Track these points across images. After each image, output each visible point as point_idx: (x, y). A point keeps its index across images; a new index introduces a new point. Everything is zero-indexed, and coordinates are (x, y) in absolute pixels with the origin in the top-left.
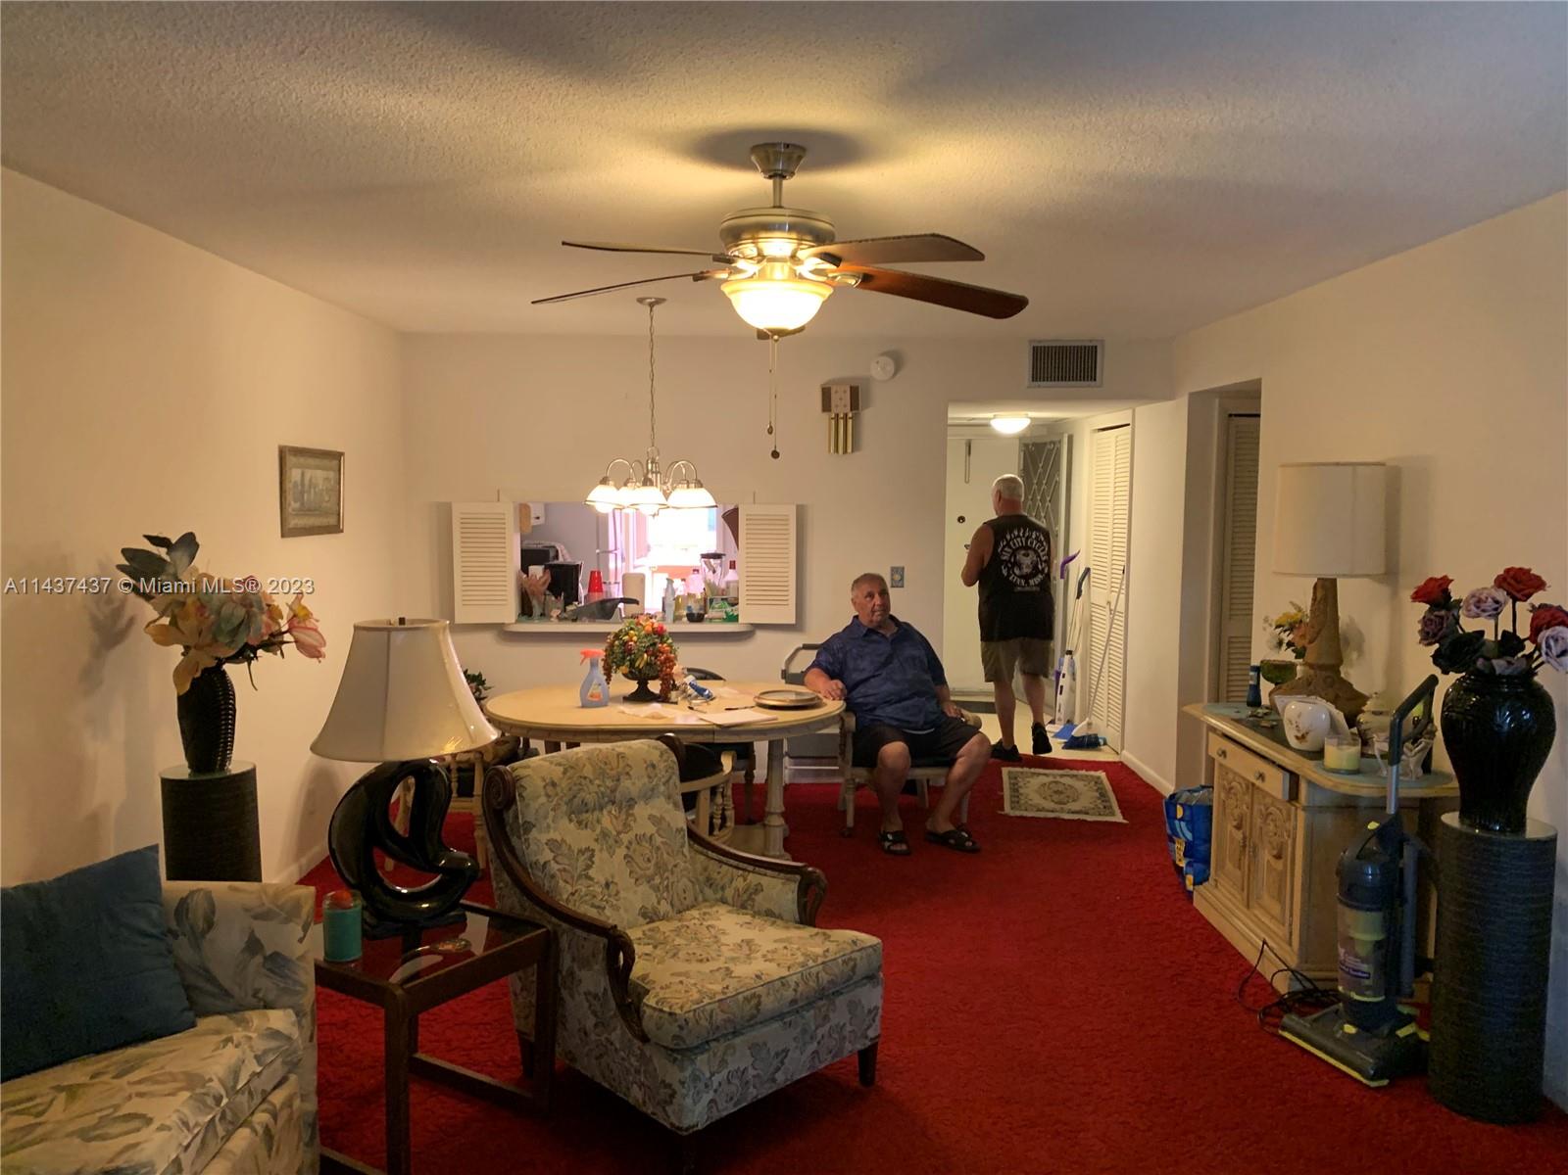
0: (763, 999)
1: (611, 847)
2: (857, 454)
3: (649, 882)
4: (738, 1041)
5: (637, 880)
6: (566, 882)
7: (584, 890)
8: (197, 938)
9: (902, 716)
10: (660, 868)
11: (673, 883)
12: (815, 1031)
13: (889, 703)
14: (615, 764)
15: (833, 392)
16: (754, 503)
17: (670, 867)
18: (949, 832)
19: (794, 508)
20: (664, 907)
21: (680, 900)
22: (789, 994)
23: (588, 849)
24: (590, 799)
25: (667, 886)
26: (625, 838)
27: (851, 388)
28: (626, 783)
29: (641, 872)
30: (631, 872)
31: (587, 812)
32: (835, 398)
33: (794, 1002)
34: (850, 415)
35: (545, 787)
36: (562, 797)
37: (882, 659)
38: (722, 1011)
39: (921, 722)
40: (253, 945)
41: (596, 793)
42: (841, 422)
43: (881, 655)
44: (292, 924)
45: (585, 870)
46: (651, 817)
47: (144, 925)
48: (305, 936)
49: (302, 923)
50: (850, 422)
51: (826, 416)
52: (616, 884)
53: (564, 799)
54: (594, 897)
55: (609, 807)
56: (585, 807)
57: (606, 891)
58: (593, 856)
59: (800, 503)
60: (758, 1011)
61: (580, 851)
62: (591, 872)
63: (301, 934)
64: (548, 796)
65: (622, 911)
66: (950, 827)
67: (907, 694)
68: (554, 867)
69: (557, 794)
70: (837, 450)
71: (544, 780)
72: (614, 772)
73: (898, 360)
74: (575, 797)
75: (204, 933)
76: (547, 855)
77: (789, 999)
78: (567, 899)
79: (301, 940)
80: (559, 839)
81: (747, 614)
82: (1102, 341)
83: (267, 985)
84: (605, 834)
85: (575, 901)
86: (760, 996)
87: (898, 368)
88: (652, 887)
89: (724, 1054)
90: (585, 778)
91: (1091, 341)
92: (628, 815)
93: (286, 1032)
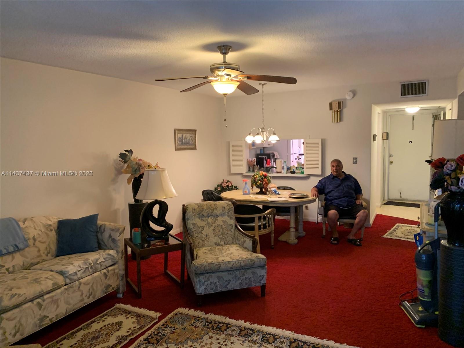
0: (221, 266)
1: (209, 227)
2: (342, 123)
3: (219, 236)
4: (213, 275)
5: (215, 235)
6: (196, 233)
7: (200, 236)
8: (102, 233)
9: (340, 203)
10: (223, 233)
11: (225, 238)
12: (240, 277)
13: (337, 199)
14: (213, 206)
15: (333, 104)
16: (310, 138)
17: (226, 234)
18: (353, 239)
19: (321, 139)
20: (222, 243)
21: (227, 242)
22: (230, 266)
23: (203, 226)
24: (205, 214)
25: (224, 238)
26: (214, 225)
27: (339, 102)
28: (215, 211)
29: (216, 234)
30: (214, 233)
31: (204, 217)
32: (333, 106)
33: (231, 268)
34: (339, 111)
35: (192, 210)
36: (196, 213)
37: (337, 185)
38: (209, 266)
39: (346, 205)
40: (110, 236)
41: (207, 213)
42: (336, 113)
43: (336, 184)
44: (117, 233)
45: (201, 231)
46: (223, 221)
47: (91, 229)
48: (120, 236)
49: (119, 233)
50: (339, 113)
51: (331, 111)
52: (209, 236)
53: (197, 214)
54: (202, 238)
55: (211, 217)
56: (203, 216)
57: (206, 237)
58: (204, 228)
59: (322, 138)
60: (219, 268)
61: (201, 227)
62: (202, 232)
63: (119, 235)
64: (193, 212)
65: (209, 242)
66: (354, 238)
67: (342, 196)
68: (193, 230)
69: (195, 212)
70: (335, 122)
71: (192, 208)
72: (212, 208)
73: (354, 93)
74: (200, 213)
75: (103, 233)
76: (192, 227)
77: (230, 267)
78: (196, 238)
79: (119, 236)
80: (195, 223)
81: (307, 172)
82: (428, 81)
83: (112, 245)
84: (208, 223)
85: (197, 238)
86: (221, 265)
87: (354, 96)
88: (219, 238)
89: (209, 277)
90: (204, 209)
91: (423, 80)
92: (216, 219)
93: (113, 255)
